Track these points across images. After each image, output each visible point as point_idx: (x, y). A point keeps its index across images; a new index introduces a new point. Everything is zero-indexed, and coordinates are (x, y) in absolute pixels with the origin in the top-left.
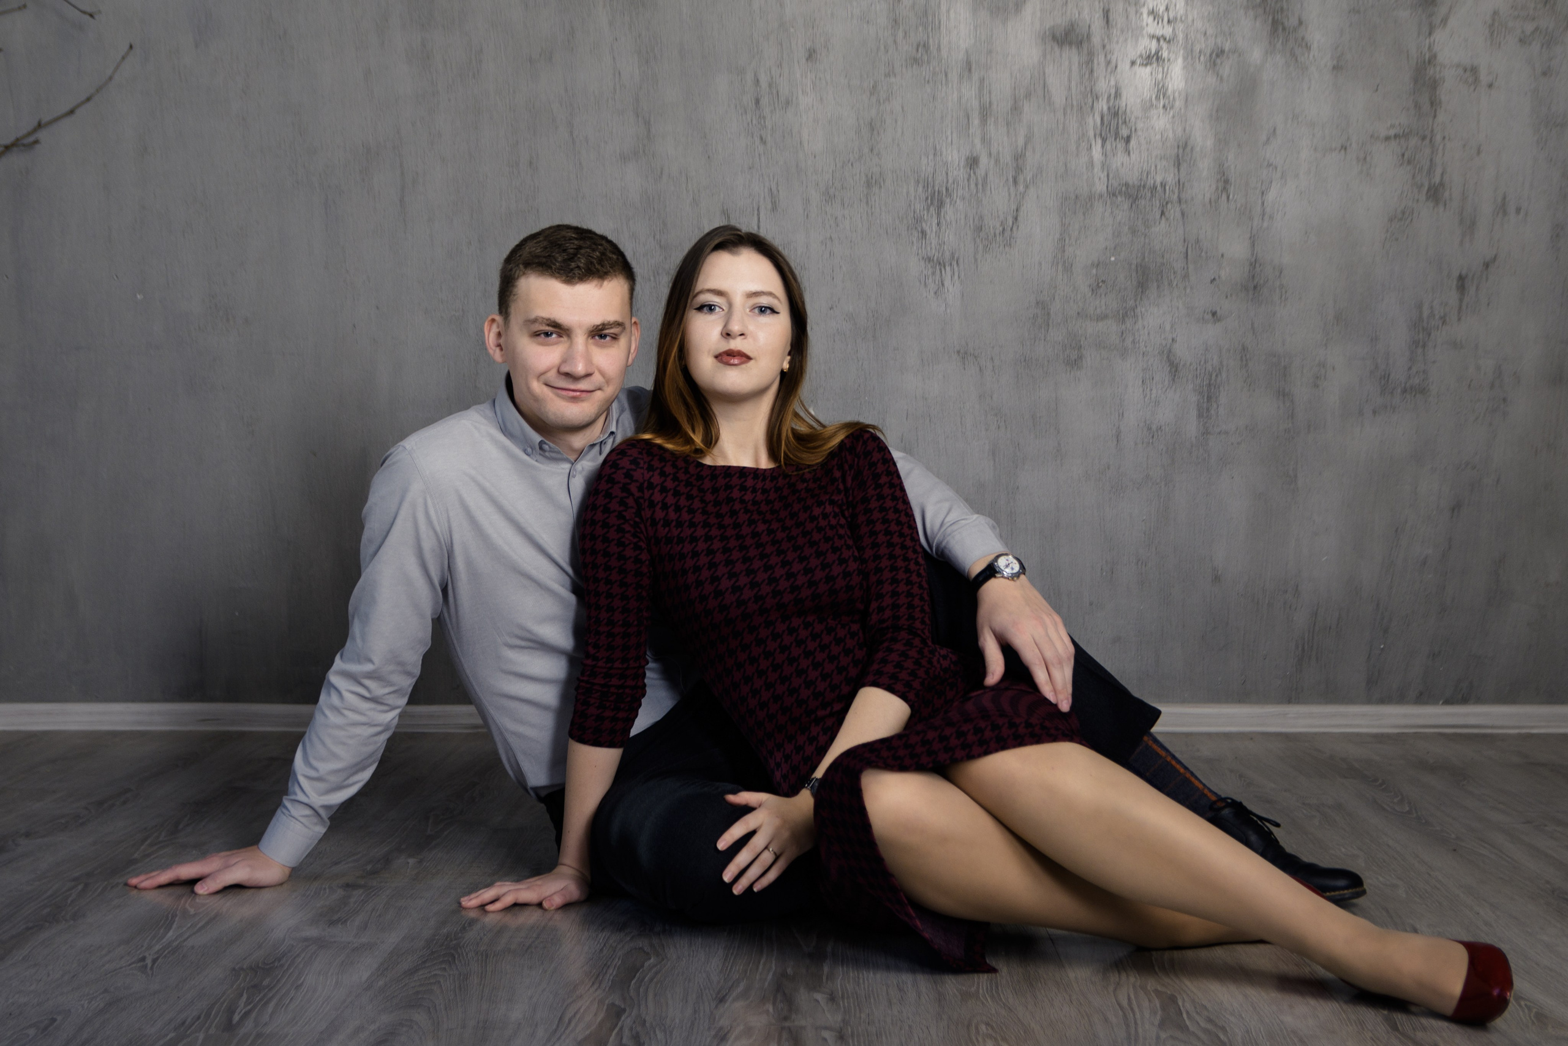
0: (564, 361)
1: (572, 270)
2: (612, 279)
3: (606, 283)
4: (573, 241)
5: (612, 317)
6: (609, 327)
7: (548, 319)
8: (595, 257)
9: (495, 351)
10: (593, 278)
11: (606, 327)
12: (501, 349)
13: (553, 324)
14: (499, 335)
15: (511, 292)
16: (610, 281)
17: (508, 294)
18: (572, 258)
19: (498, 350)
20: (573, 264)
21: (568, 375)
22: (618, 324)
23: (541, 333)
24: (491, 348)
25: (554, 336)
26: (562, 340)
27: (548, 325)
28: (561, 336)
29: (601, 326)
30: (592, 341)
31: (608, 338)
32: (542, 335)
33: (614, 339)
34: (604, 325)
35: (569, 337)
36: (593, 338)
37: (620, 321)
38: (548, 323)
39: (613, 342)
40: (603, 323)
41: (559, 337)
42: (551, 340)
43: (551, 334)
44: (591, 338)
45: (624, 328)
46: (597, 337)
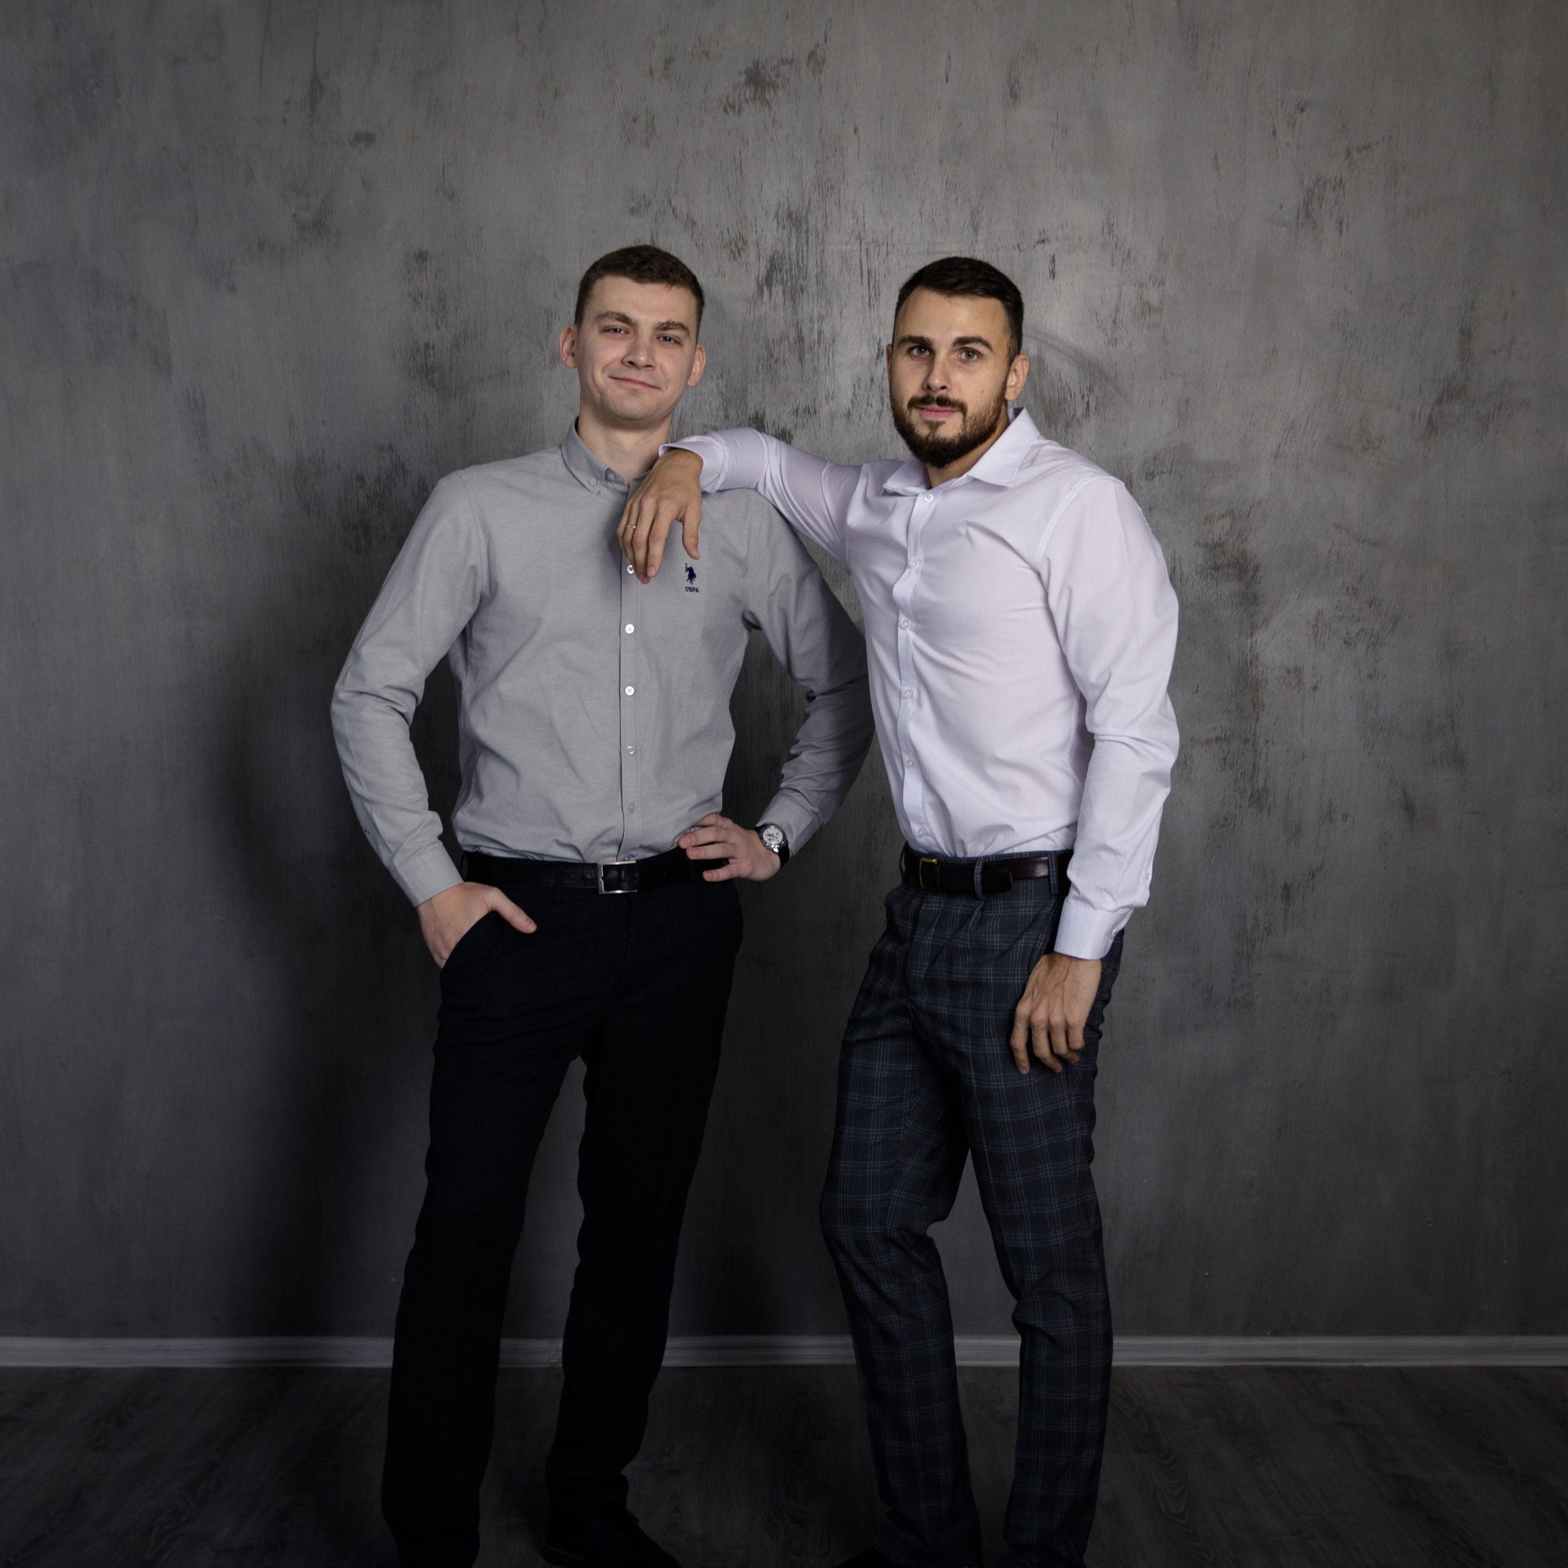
0: (628, 354)
1: (645, 271)
3: (674, 288)
5: (675, 319)
6: (673, 328)
7: (620, 313)
9: (567, 359)
10: (663, 281)
11: (671, 327)
12: (574, 355)
13: (622, 318)
14: (573, 342)
16: (679, 288)
19: (570, 357)
20: (646, 266)
21: (631, 365)
22: (681, 327)
23: (611, 329)
24: (565, 357)
25: (622, 332)
26: (629, 335)
27: (618, 319)
28: (629, 331)
29: (665, 325)
30: (656, 341)
31: (672, 341)
32: (612, 331)
33: (678, 342)
34: (667, 326)
35: (636, 332)
36: (658, 338)
37: (685, 325)
38: (618, 317)
39: (676, 345)
40: (668, 323)
41: (627, 333)
42: (618, 335)
43: (620, 330)
44: (655, 337)
45: (688, 335)
46: (662, 339)
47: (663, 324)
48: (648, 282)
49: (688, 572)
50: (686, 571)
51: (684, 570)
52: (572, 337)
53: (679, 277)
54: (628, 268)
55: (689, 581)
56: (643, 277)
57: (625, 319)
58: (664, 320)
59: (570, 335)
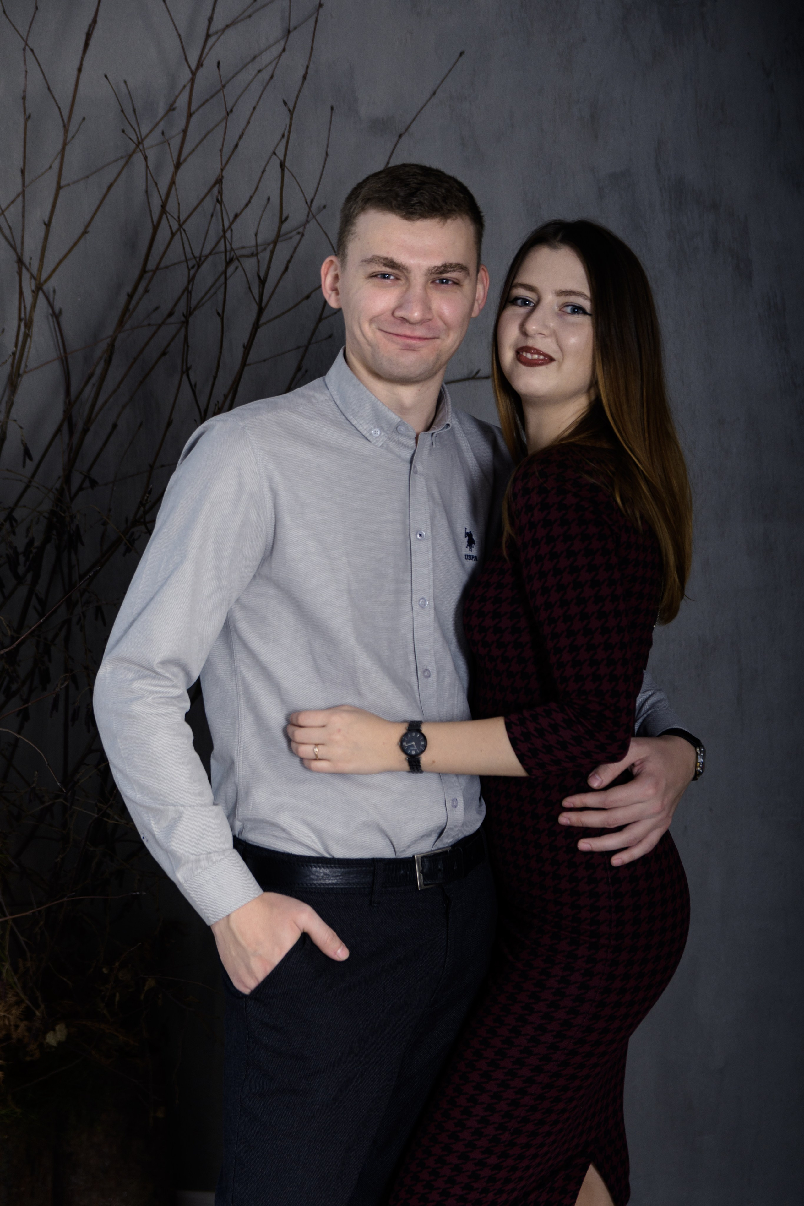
0: (399, 307)
1: (413, 205)
2: (457, 218)
3: (449, 221)
4: (416, 177)
5: (453, 259)
6: (451, 269)
7: (386, 259)
8: (440, 193)
9: (330, 296)
10: (435, 215)
11: (448, 269)
12: (338, 294)
13: (390, 264)
14: (336, 278)
15: (349, 231)
16: (454, 220)
17: (346, 233)
18: (413, 195)
19: (333, 294)
20: (415, 199)
21: (404, 320)
22: (461, 267)
23: (378, 275)
24: (327, 293)
25: (392, 277)
26: (400, 282)
27: (385, 265)
28: (399, 277)
29: (442, 268)
30: (431, 285)
31: (450, 283)
32: (379, 276)
33: (457, 283)
34: (445, 268)
35: (407, 279)
36: (433, 282)
37: (464, 265)
38: (385, 262)
39: (455, 287)
40: (445, 266)
41: (397, 279)
42: (388, 282)
43: (389, 275)
44: (430, 281)
45: (468, 274)
46: (438, 282)
47: (439, 268)
48: (418, 219)
49: (467, 538)
50: (466, 537)
51: (464, 535)
52: (336, 270)
53: (454, 207)
54: (394, 202)
55: (468, 547)
56: (412, 213)
57: (391, 264)
58: (438, 262)
59: (332, 268)
